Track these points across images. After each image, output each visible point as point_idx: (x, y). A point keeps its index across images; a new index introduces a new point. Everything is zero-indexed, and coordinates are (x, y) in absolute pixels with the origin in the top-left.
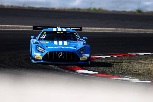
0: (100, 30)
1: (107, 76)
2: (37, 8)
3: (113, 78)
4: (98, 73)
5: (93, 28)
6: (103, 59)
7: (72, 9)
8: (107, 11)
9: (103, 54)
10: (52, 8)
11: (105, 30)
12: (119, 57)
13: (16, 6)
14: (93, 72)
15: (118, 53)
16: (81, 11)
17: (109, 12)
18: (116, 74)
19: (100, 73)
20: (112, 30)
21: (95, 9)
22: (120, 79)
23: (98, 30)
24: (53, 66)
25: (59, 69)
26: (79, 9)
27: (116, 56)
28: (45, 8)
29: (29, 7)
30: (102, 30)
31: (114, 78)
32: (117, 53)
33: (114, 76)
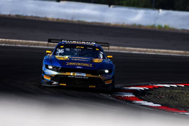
0: (165, 52)
1: (171, 109)
2: (89, 23)
3: (177, 112)
4: (161, 106)
5: (156, 50)
6: (167, 89)
7: (132, 26)
8: (174, 29)
9: (167, 82)
10: (107, 24)
11: (172, 53)
12: (187, 87)
13: (62, 20)
14: (155, 104)
15: (186, 82)
16: (143, 28)
17: (178, 30)
18: (182, 108)
19: (162, 106)
20: (180, 53)
21: (160, 27)
22: (187, 114)
23: (162, 53)
24: (105, 95)
25: (112, 98)
26: (140, 26)
27: (183, 86)
28: (99, 23)
29: (79, 21)
30: (168, 53)
31: (180, 113)
32: (185, 82)
33: (179, 110)
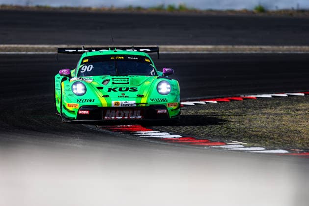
0: (182, 50)
1: (198, 141)
2: (55, 9)
3: (210, 145)
4: (181, 137)
5: (168, 47)
6: (190, 109)
7: (126, 9)
8: (195, 11)
9: (189, 98)
10: (86, 9)
11: (193, 49)
12: (222, 103)
13: (11, 6)
14: (171, 134)
15: (220, 96)
16: (145, 12)
17: (201, 12)
18: (217, 137)
19: (184, 137)
20: (207, 50)
21: (171, 8)
22: (224, 148)
23: (178, 51)
24: (90, 126)
26: (139, 8)
27: (216, 102)
28: (72, 8)
29: (38, 7)
30: (187, 49)
31: (214, 147)
32: (218, 96)
33: (212, 142)
